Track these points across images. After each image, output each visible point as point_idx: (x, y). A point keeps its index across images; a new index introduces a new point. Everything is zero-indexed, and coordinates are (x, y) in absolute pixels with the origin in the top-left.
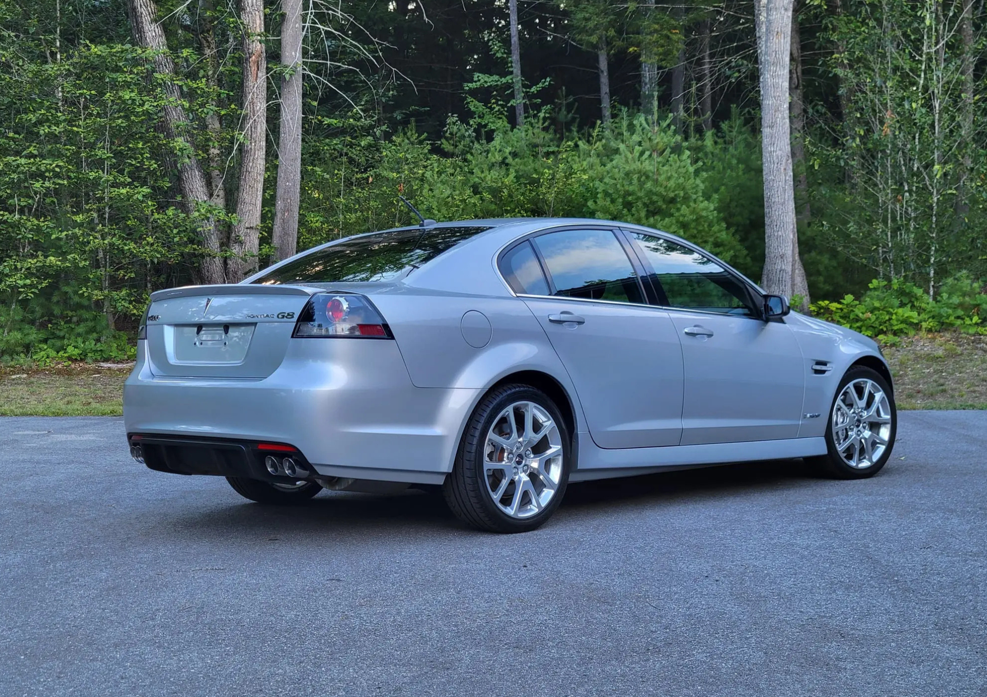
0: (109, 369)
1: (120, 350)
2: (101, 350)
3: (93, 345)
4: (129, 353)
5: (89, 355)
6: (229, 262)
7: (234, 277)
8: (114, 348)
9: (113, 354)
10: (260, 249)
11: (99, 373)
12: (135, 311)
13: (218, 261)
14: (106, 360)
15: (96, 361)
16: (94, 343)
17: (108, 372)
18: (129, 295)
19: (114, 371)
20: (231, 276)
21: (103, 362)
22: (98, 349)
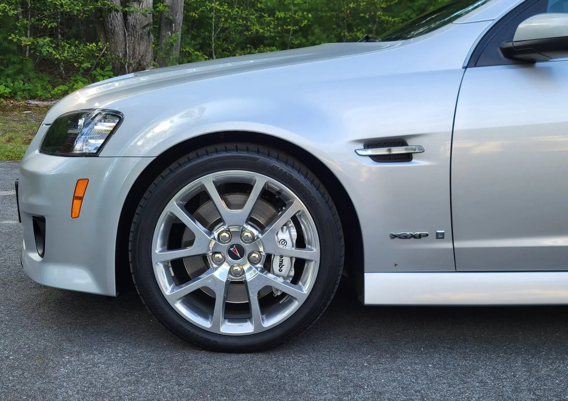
0: (37, 106)
1: (44, 90)
2: (29, 89)
3: (21, 85)
4: (52, 92)
5: (19, 93)
6: (130, 18)
7: (134, 30)
8: (39, 88)
9: (39, 93)
10: (155, 7)
11: (30, 110)
12: (58, 56)
13: (119, 16)
14: (33, 98)
15: (24, 98)
16: (22, 83)
17: (37, 109)
18: (52, 42)
19: (42, 108)
20: (130, 29)
21: (30, 99)
22: (27, 88)
